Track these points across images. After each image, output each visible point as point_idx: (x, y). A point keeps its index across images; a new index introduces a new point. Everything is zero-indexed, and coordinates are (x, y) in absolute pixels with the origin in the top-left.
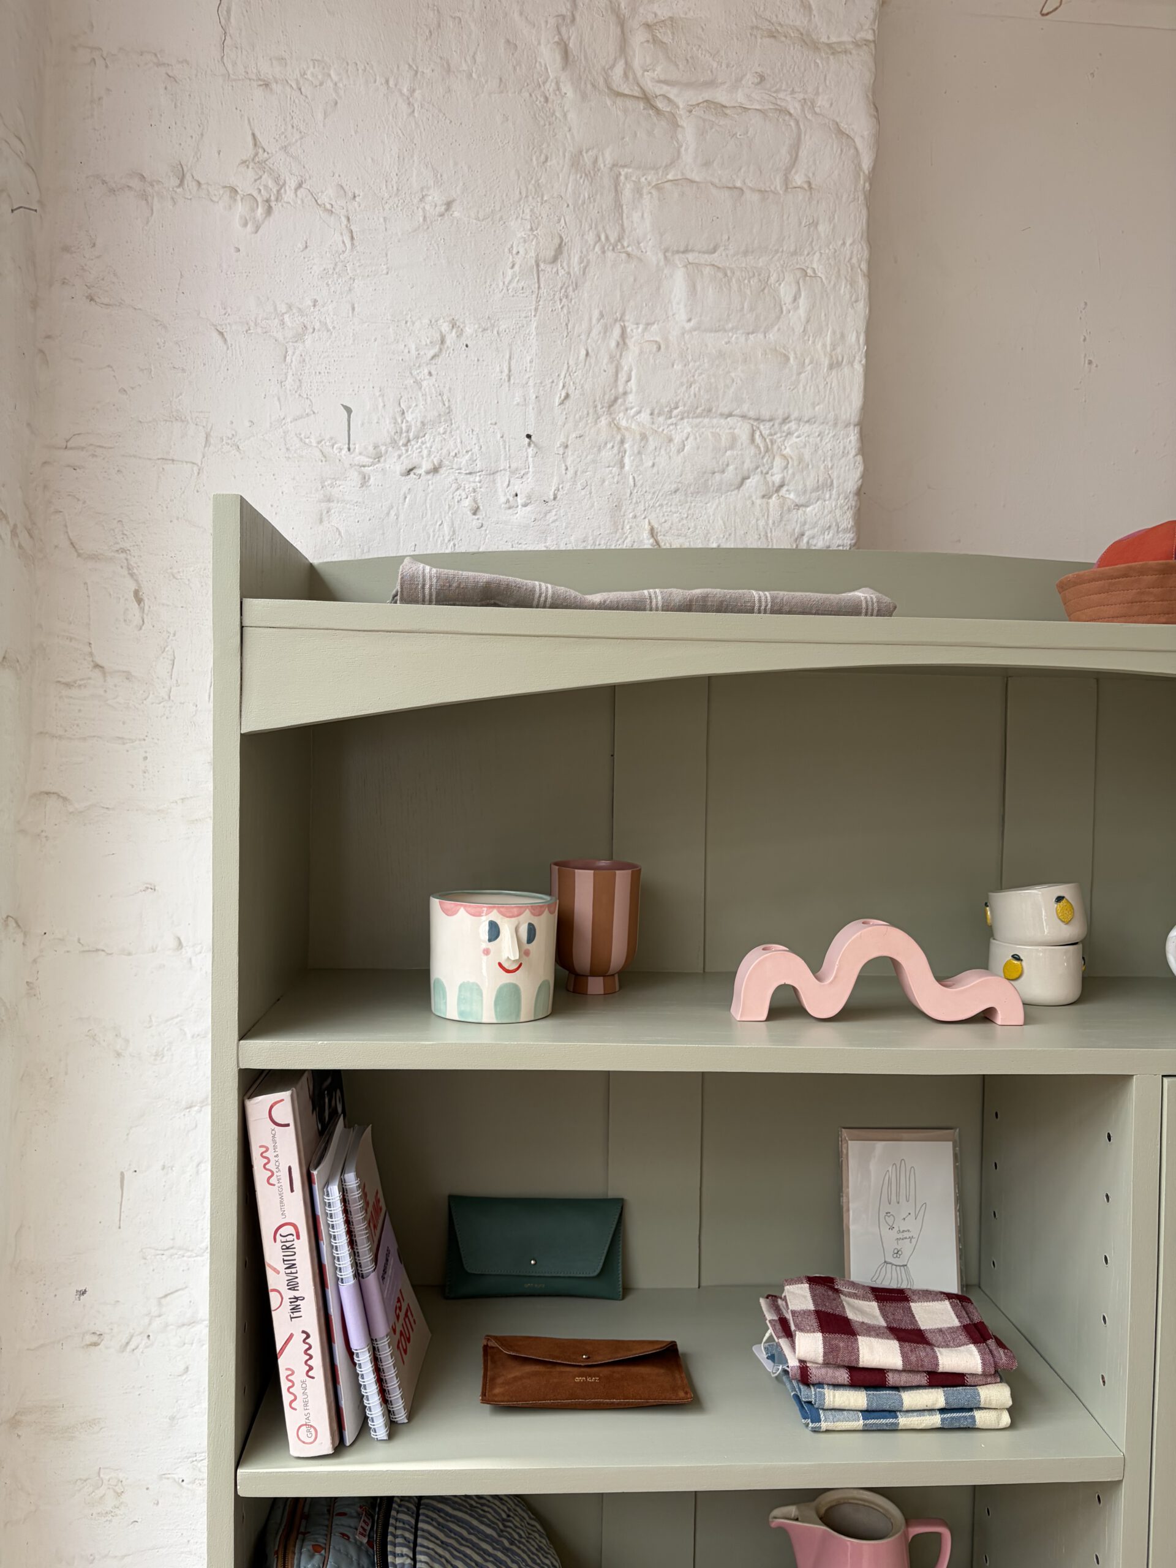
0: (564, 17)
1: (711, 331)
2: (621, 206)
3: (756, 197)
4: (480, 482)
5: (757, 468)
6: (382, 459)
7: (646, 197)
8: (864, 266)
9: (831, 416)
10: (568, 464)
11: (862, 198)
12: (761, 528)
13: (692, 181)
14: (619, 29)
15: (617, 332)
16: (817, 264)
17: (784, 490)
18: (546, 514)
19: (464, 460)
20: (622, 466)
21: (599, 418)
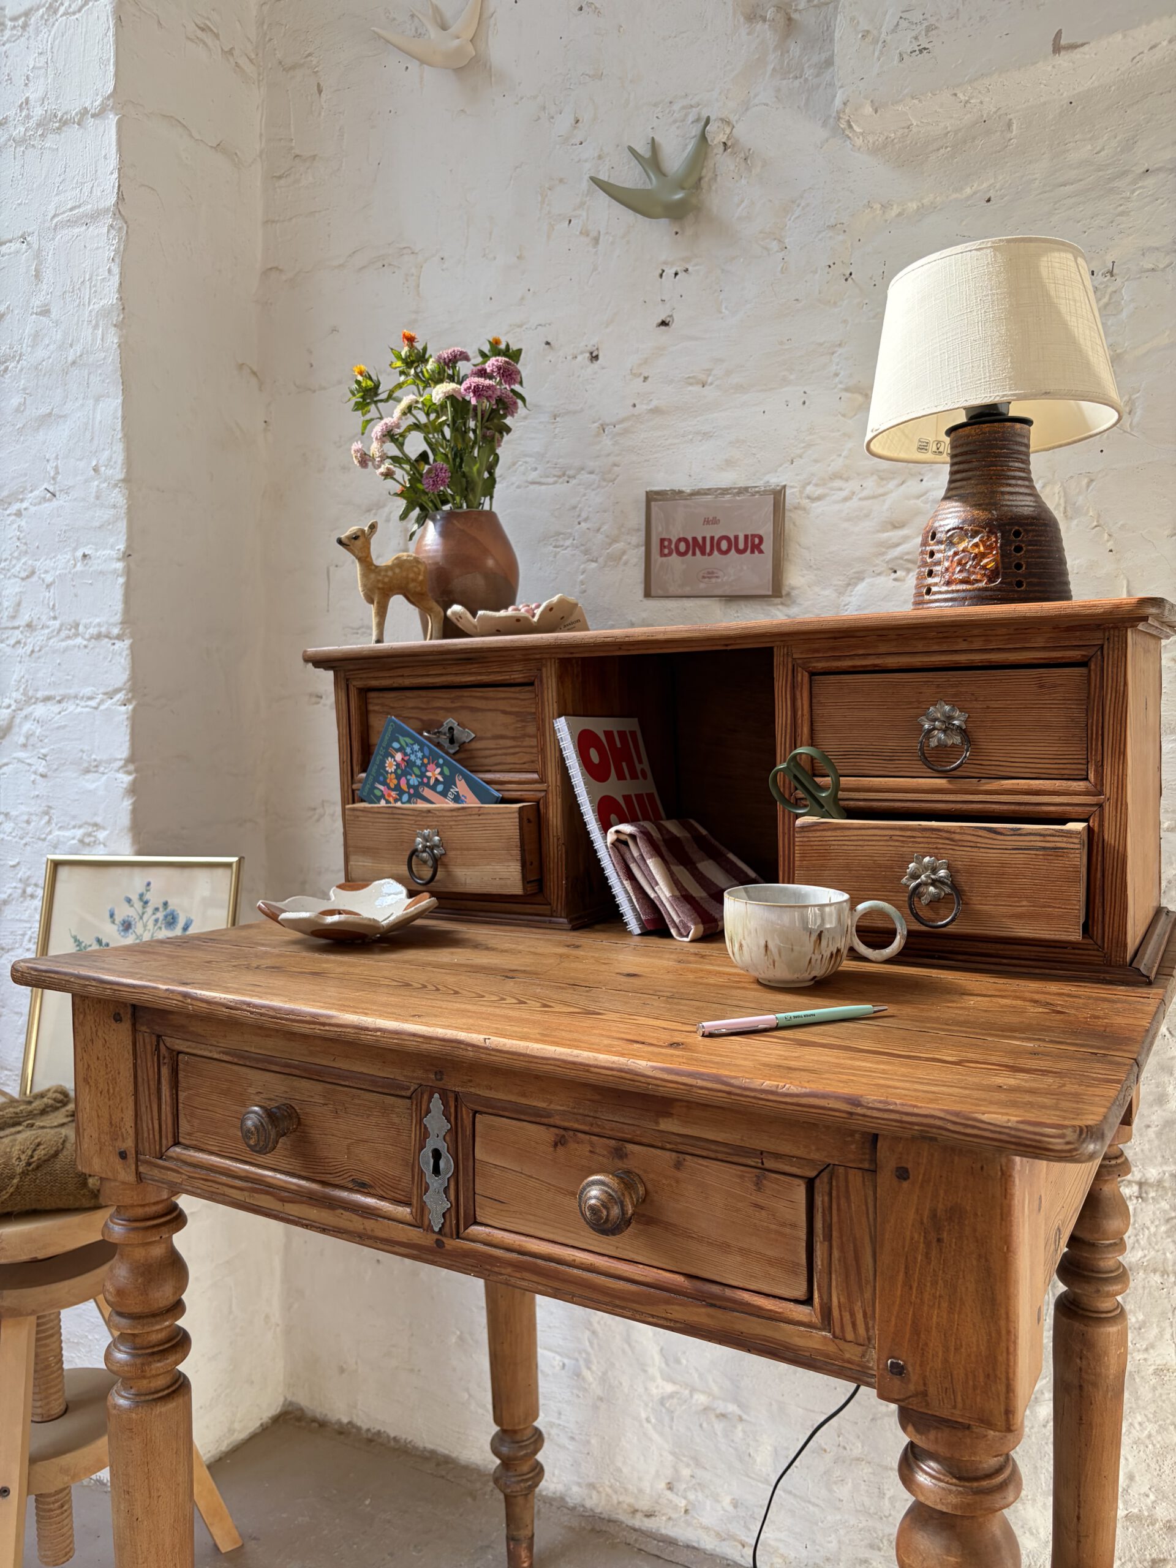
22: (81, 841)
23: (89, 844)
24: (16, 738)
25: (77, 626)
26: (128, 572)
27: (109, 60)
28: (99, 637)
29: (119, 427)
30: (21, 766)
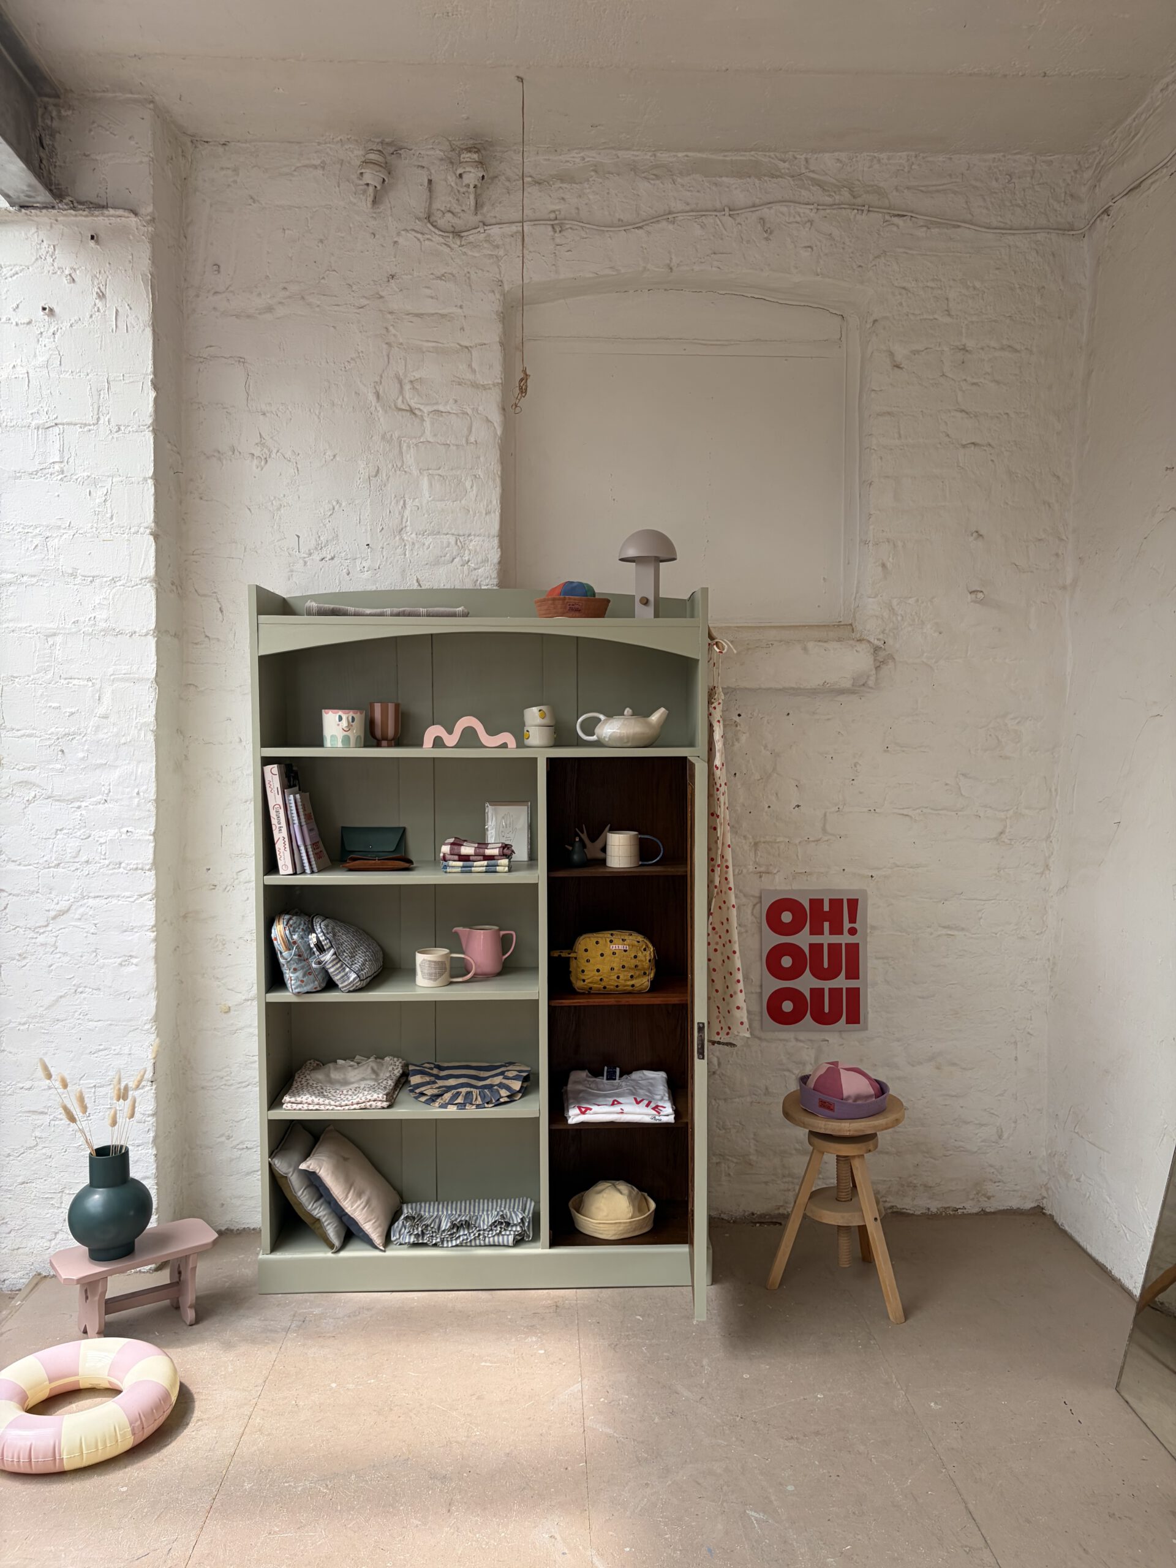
0: (377, 382)
1: (438, 501)
2: (402, 453)
3: (455, 448)
4: (350, 563)
5: (458, 555)
6: (312, 555)
7: (412, 449)
8: (499, 473)
9: (487, 533)
10: (384, 555)
11: (497, 446)
13: (429, 442)
14: (399, 385)
15: (402, 502)
16: (480, 473)
17: (469, 564)
18: (375, 575)
19: (343, 554)
20: (405, 555)
21: (395, 536)
22: (121, 964)
23: (125, 965)
24: (72, 915)
25: (120, 864)
26: (155, 840)
27: (151, 614)
28: (136, 869)
29: (154, 776)
30: (77, 929)
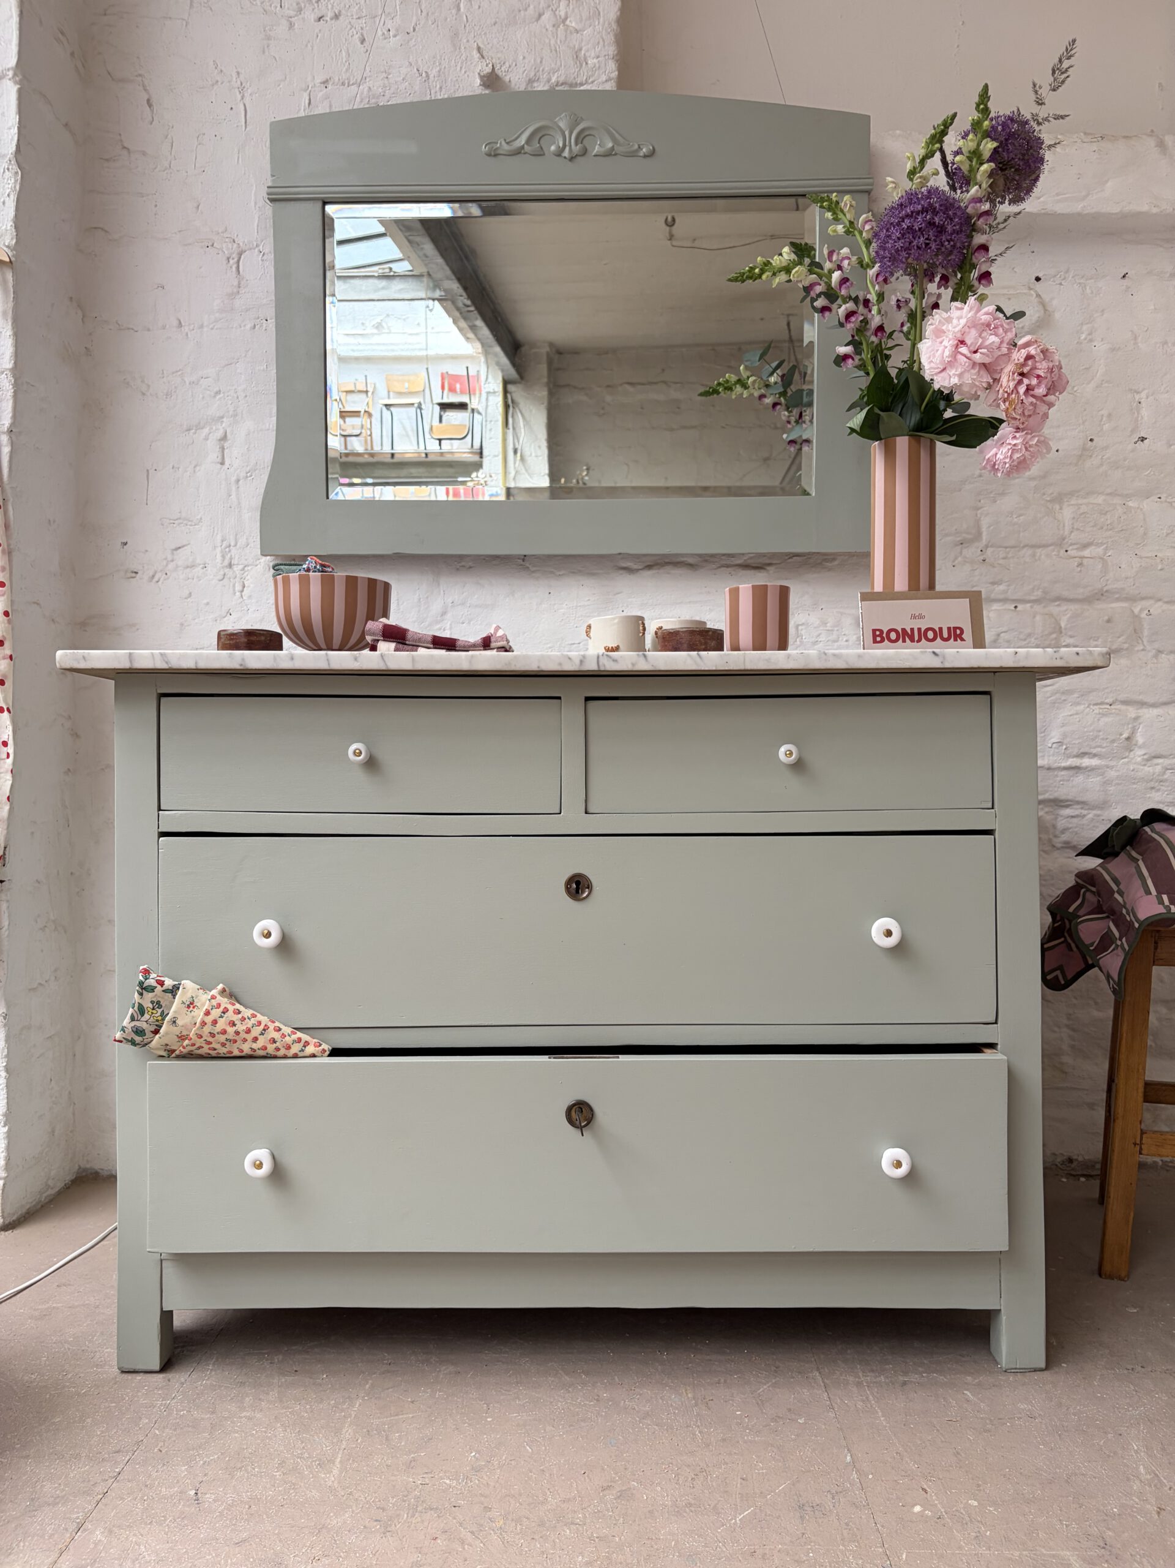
4: (365, 23)
5: (549, 6)
6: (302, 12)
10: (423, 8)
12: (552, 45)
18: (408, 42)
19: (355, 9)
20: (459, 9)
